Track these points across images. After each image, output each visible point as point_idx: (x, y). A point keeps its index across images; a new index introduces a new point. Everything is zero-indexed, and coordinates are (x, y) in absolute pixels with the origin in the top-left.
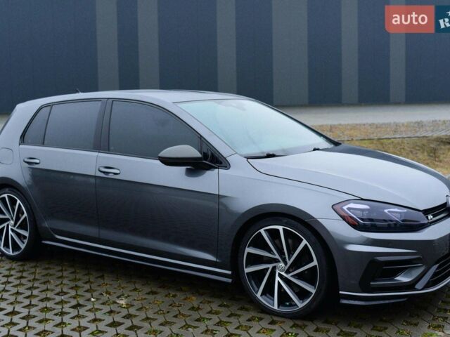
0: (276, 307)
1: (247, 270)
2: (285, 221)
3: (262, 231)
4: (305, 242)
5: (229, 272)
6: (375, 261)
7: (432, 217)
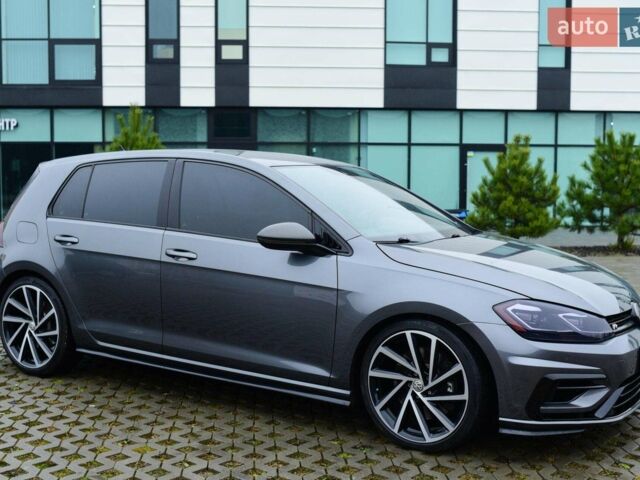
6: (547, 379)
7: (616, 326)
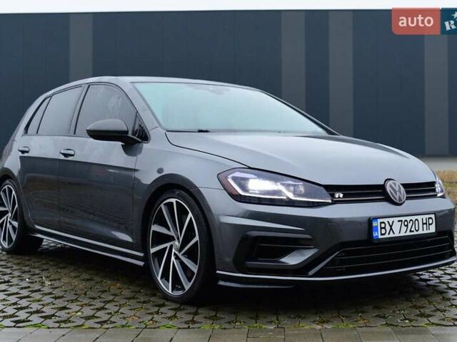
0: (170, 291)
1: (153, 250)
2: (177, 192)
3: (162, 206)
4: (190, 215)
5: (142, 255)
6: (247, 235)
7: (341, 195)
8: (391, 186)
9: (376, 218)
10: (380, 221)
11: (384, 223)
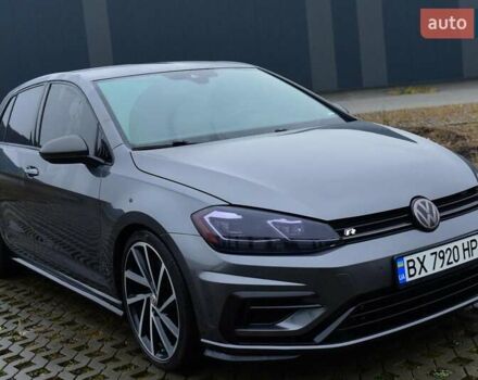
0: (153, 353)
1: (130, 301)
2: (147, 235)
3: (132, 249)
4: (163, 266)
5: (119, 303)
7: (353, 231)
8: (419, 207)
9: (401, 257)
10: (406, 259)
11: (412, 260)
